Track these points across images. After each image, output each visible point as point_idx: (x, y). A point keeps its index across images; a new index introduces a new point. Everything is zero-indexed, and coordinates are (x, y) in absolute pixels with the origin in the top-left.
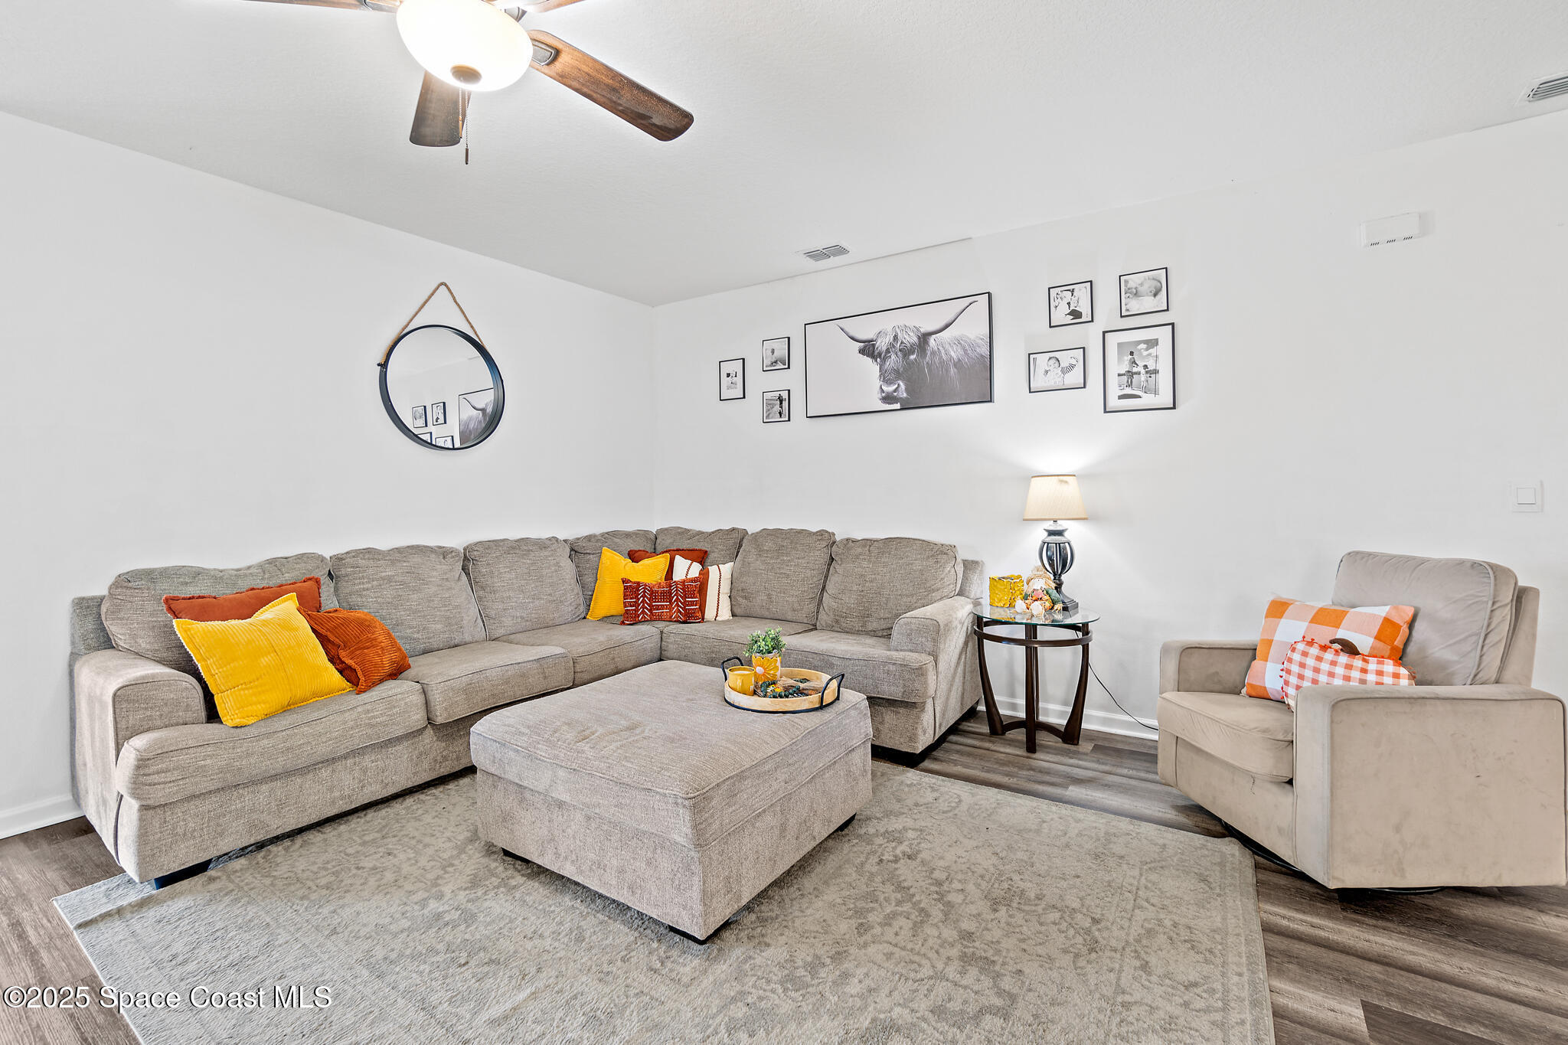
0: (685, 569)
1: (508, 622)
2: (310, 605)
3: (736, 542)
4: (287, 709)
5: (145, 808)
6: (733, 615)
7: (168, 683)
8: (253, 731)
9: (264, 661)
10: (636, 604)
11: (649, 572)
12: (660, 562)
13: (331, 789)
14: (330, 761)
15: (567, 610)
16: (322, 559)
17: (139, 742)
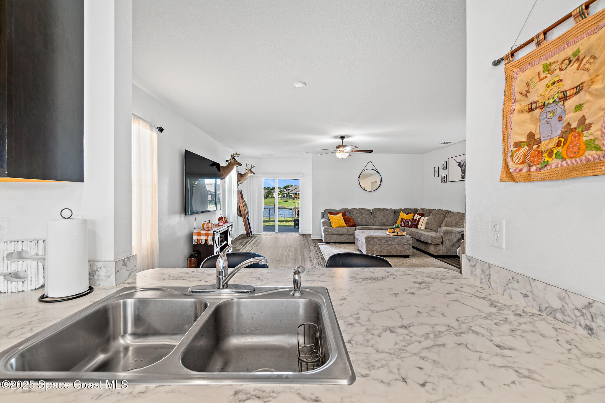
0: (417, 217)
1: (377, 223)
2: (344, 215)
3: (430, 212)
4: (339, 227)
5: (324, 234)
6: (426, 228)
7: (327, 221)
8: (334, 228)
9: (336, 221)
10: (402, 223)
11: (409, 217)
12: (412, 215)
13: (343, 238)
14: (343, 235)
15: (390, 223)
16: (348, 209)
17: (324, 227)
